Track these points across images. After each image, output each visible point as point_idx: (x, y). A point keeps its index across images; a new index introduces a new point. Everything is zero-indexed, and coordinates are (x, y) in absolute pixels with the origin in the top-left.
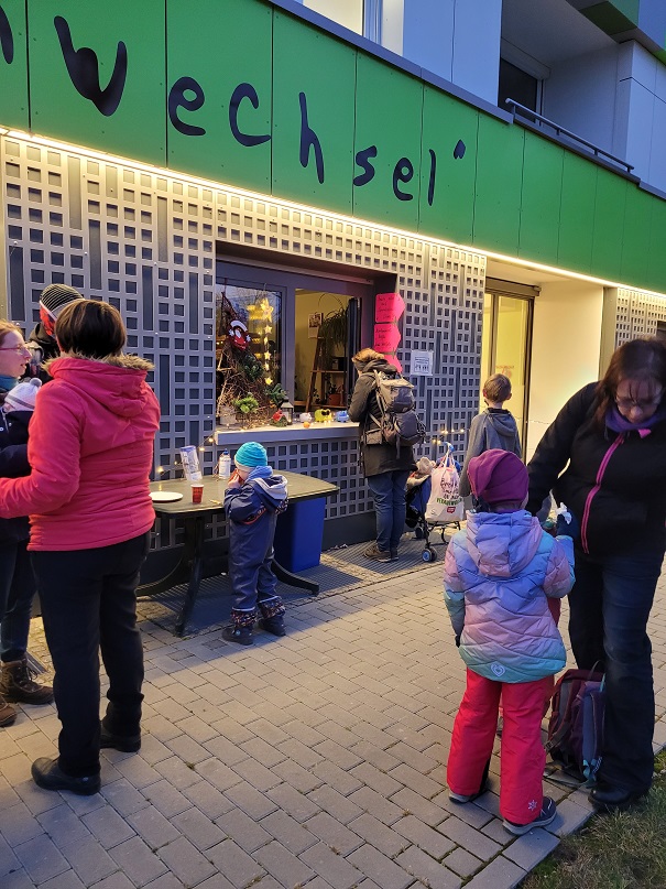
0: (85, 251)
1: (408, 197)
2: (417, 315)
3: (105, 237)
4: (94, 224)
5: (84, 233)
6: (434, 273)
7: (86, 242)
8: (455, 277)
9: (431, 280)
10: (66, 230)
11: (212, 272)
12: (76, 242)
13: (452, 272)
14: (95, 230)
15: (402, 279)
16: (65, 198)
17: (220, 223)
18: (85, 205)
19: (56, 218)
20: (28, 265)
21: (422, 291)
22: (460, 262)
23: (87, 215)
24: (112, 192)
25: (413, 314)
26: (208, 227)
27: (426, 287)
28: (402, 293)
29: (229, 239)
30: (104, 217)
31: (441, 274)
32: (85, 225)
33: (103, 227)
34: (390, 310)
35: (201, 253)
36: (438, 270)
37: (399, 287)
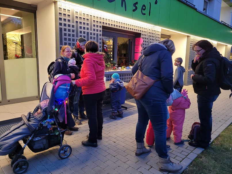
0: (75, 29)
1: (145, 14)
2: (145, 43)
3: (79, 25)
4: (77, 22)
5: (75, 24)
6: (149, 33)
7: (75, 26)
8: (154, 34)
9: (149, 34)
10: (71, 24)
11: (101, 33)
12: (73, 26)
13: (153, 32)
14: (77, 23)
15: (142, 34)
16: (71, 16)
17: (103, 21)
18: (75, 17)
19: (69, 21)
20: (63, 32)
21: (147, 37)
22: (155, 30)
23: (75, 20)
24: (81, 14)
25: (144, 43)
26: (100, 22)
27: (147, 36)
28: (142, 38)
29: (105, 25)
30: (79, 20)
31: (151, 33)
32: (75, 22)
33: (79, 23)
34: (139, 42)
35: (99, 29)
36: (150, 32)
37: (142, 36)
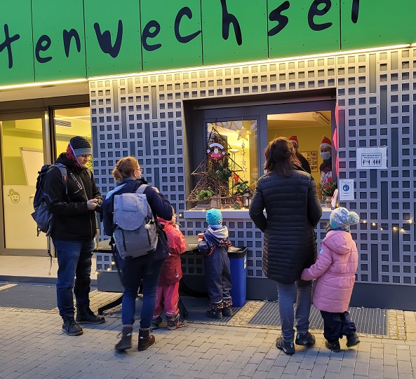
0: (120, 122)
1: (327, 25)
3: (128, 113)
4: (123, 108)
5: (119, 113)
7: (120, 118)
9: (380, 84)
10: (112, 114)
11: (182, 118)
12: (116, 118)
14: (124, 111)
15: (342, 90)
16: (112, 100)
17: (185, 90)
18: (119, 100)
19: (109, 110)
20: (99, 133)
21: (368, 96)
23: (120, 105)
24: (131, 91)
25: (357, 117)
26: (178, 94)
27: (373, 91)
28: (343, 102)
29: (191, 98)
31: (394, 75)
32: (120, 109)
33: (127, 108)
35: (174, 110)
36: (390, 73)
37: (338, 98)
